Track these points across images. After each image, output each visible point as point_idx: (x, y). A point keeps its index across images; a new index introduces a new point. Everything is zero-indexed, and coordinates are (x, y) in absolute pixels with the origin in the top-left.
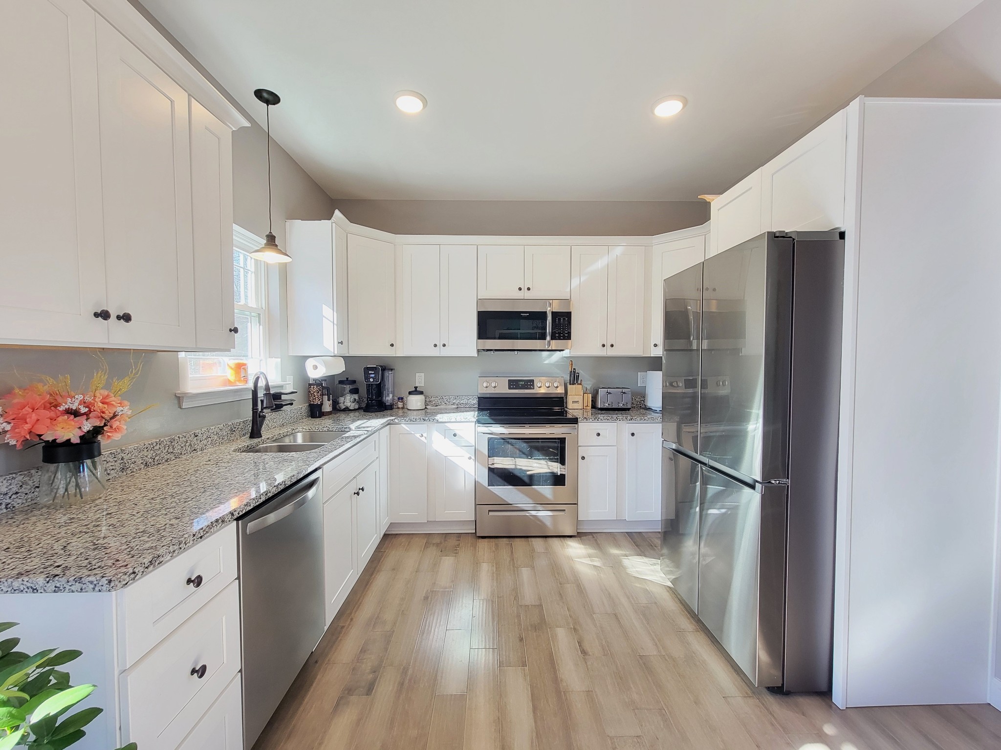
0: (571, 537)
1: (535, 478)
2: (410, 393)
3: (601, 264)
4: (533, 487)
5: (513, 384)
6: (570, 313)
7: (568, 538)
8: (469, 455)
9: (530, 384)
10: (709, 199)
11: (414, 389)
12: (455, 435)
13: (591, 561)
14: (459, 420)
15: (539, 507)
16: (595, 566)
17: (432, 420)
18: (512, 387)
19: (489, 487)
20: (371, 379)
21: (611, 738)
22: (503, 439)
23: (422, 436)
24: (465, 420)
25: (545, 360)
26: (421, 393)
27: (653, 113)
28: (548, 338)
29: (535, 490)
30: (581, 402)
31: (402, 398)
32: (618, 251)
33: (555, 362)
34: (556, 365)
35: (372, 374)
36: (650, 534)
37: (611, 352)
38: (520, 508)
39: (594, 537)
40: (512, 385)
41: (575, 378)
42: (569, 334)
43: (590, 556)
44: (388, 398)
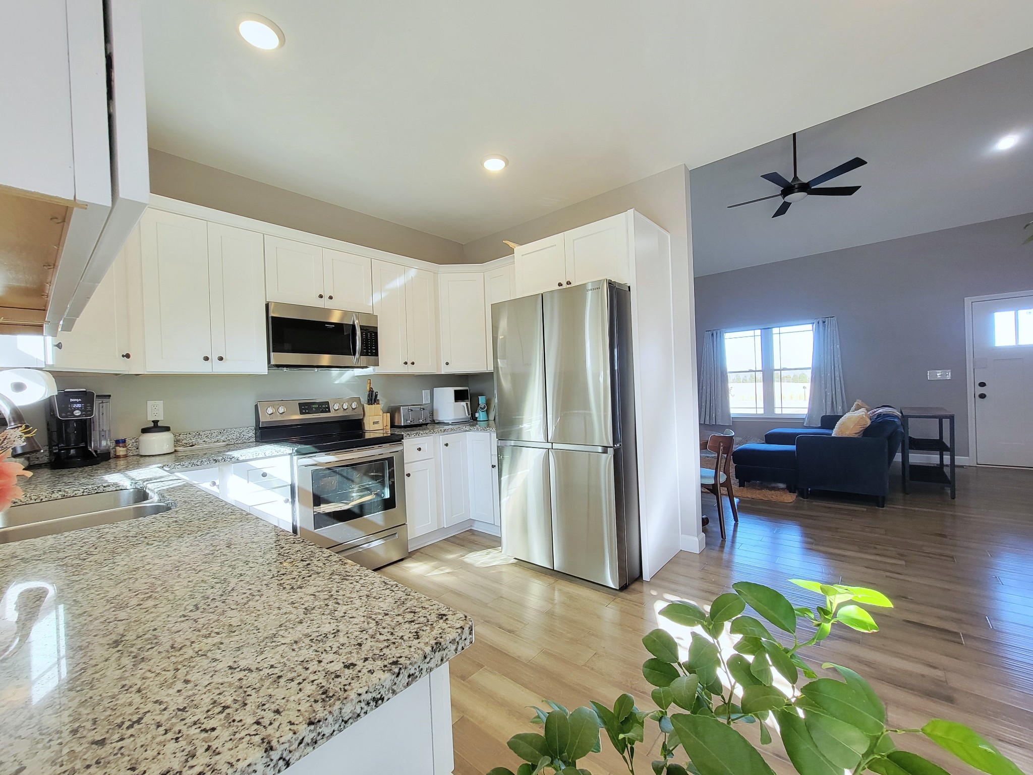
0: (402, 560)
1: (366, 507)
2: (145, 431)
3: (398, 282)
4: (365, 517)
5: (305, 407)
6: (377, 327)
7: (401, 562)
8: (285, 498)
9: (324, 407)
10: (512, 245)
11: (152, 425)
12: (264, 475)
13: (441, 571)
14: (270, 455)
15: (372, 538)
16: (448, 573)
17: (229, 460)
18: (304, 411)
19: (316, 530)
20: (75, 412)
21: (585, 665)
22: (329, 469)
23: (214, 484)
24: (278, 454)
25: (335, 380)
26: (167, 429)
27: (482, 165)
28: (357, 354)
29: (366, 519)
30: (381, 422)
31: (124, 441)
32: (412, 273)
33: (347, 382)
34: (347, 385)
35: (76, 403)
36: (462, 534)
37: (410, 370)
38: (352, 545)
39: (422, 553)
40: (304, 409)
41: (373, 399)
42: (377, 349)
43: (436, 568)
44: (100, 443)
